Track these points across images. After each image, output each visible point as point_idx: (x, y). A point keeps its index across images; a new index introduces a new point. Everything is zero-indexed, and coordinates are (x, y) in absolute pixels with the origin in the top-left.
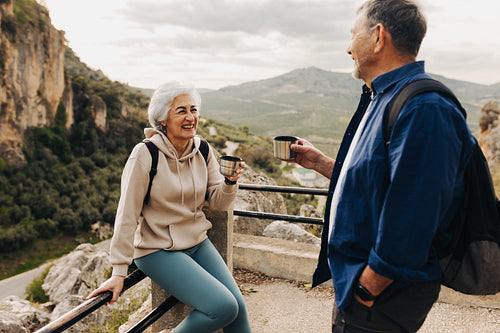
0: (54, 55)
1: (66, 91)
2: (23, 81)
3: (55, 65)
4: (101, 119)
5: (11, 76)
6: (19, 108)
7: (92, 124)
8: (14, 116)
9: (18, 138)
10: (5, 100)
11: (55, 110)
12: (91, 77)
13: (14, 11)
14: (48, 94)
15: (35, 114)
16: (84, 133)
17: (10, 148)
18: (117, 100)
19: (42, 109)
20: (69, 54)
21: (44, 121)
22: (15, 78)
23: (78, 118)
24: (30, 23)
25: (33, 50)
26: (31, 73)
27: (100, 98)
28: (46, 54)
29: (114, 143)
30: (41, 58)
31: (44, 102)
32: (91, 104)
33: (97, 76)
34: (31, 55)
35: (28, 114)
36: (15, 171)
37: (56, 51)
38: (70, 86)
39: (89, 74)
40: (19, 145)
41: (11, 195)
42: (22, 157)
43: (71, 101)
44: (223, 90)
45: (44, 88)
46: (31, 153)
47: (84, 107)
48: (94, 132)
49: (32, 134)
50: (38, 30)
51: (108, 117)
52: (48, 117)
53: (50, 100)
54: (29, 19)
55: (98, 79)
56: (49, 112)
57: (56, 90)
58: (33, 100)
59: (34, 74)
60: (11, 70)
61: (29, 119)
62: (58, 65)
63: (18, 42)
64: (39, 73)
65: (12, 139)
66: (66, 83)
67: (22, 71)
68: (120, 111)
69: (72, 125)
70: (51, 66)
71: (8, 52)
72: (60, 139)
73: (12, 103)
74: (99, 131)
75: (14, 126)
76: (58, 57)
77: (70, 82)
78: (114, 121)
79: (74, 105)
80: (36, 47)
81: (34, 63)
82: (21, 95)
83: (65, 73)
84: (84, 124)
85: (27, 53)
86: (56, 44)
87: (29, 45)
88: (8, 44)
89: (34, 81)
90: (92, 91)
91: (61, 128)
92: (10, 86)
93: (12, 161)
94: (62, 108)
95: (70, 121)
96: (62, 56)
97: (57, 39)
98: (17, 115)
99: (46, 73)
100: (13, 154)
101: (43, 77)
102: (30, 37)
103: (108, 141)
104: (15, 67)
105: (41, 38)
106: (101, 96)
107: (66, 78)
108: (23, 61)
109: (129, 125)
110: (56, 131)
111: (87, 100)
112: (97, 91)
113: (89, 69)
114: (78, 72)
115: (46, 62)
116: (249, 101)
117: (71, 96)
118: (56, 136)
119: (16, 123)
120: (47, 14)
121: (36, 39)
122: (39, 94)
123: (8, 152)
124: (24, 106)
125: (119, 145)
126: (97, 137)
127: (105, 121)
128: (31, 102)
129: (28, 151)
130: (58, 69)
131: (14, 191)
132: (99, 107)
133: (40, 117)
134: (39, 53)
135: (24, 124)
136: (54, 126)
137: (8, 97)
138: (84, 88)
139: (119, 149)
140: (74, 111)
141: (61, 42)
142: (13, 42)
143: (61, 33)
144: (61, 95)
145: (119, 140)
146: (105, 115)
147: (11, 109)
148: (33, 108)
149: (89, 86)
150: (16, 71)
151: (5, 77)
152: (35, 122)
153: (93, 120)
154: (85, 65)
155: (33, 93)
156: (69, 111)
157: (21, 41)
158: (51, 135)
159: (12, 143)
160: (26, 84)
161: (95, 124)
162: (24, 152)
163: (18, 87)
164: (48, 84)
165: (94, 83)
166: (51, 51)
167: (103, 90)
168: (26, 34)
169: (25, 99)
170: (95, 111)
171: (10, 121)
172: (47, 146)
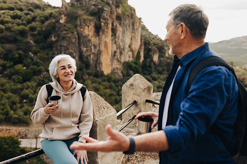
0: (137, 29)
1: (141, 45)
2: (123, 41)
3: (137, 33)
4: (156, 58)
5: (119, 39)
6: (121, 53)
7: (152, 60)
8: (119, 57)
9: (120, 67)
10: (116, 50)
11: (136, 54)
12: (153, 38)
13: (121, 11)
14: (133, 47)
15: (128, 56)
16: (148, 64)
17: (116, 71)
18: (164, 49)
19: (130, 53)
20: (144, 28)
21: (131, 59)
22: (120, 40)
23: (145, 58)
24: (128, 15)
25: (128, 27)
26: (127, 38)
27: (156, 48)
28: (133, 29)
29: (161, 69)
30: (131, 31)
31: (132, 50)
32: (151, 51)
33: (156, 37)
34: (127, 30)
35: (124, 55)
36: (118, 81)
37: (138, 27)
38: (143, 43)
39: (152, 37)
40: (120, 69)
41: (115, 91)
42: (121, 75)
43: (143, 50)
44: (220, 43)
45: (132, 44)
46: (125, 73)
47: (149, 52)
48: (152, 64)
49: (126, 64)
50: (130, 18)
51: (159, 57)
52: (133, 57)
53: (134, 49)
54: (127, 14)
55: (156, 39)
56: (133, 55)
57: (137, 45)
58: (127, 49)
59: (128, 38)
60: (119, 37)
61: (125, 58)
62: (138, 33)
63: (122, 24)
64: (130, 37)
65: (118, 66)
66: (141, 41)
67: (123, 37)
68: (165, 54)
69: (143, 61)
70: (135, 34)
71: (118, 29)
72: (137, 67)
73: (118, 51)
74: (154, 63)
75: (118, 61)
76: (138, 29)
77: (143, 41)
78: (162, 59)
79: (144, 51)
80: (129, 26)
81: (128, 33)
82: (122, 48)
83: (141, 37)
84: (148, 60)
85: (125, 29)
86: (138, 24)
87: (126, 25)
88: (118, 26)
89: (128, 41)
90: (152, 45)
91: (138, 62)
92: (118, 43)
93: (117, 77)
94: (139, 53)
95: (142, 59)
96: (140, 29)
97: (138, 22)
98: (120, 56)
99: (133, 37)
100: (118, 73)
101: (131, 39)
102: (127, 22)
103: (158, 68)
104: (120, 35)
105: (131, 22)
106: (156, 47)
107: (141, 39)
108: (123, 32)
109: (169, 61)
110: (136, 63)
111: (150, 49)
112: (155, 45)
113: (152, 35)
114: (147, 36)
115: (133, 32)
116: (234, 48)
117: (143, 47)
118: (136, 66)
119: (120, 60)
120: (135, 11)
121: (129, 22)
122: (130, 46)
123: (116, 72)
124: (123, 52)
125: (163, 70)
126: (154, 66)
127: (157, 59)
128: (126, 50)
129: (123, 72)
130: (138, 35)
131: (117, 90)
132: (155, 52)
133: (129, 57)
134: (130, 28)
135: (123, 60)
136: (135, 61)
137: (117, 49)
138: (149, 44)
139: (164, 72)
140: (144, 54)
141: (140, 23)
142: (120, 24)
143: (140, 19)
144: (138, 47)
145: (164, 68)
146: (158, 56)
147: (118, 54)
148: (127, 53)
149: (151, 42)
150: (121, 37)
151: (116, 40)
152: (127, 59)
153: (152, 58)
154: (150, 33)
155: (127, 46)
156: (142, 54)
157: (123, 24)
158: (134, 65)
159: (117, 68)
160: (124, 42)
161: (153, 60)
162: (122, 73)
163: (121, 44)
164: (134, 42)
165: (154, 41)
166: (135, 27)
167: (158, 44)
168: (125, 20)
169: (123, 49)
170: (153, 54)
171: (117, 59)
172: (132, 70)
